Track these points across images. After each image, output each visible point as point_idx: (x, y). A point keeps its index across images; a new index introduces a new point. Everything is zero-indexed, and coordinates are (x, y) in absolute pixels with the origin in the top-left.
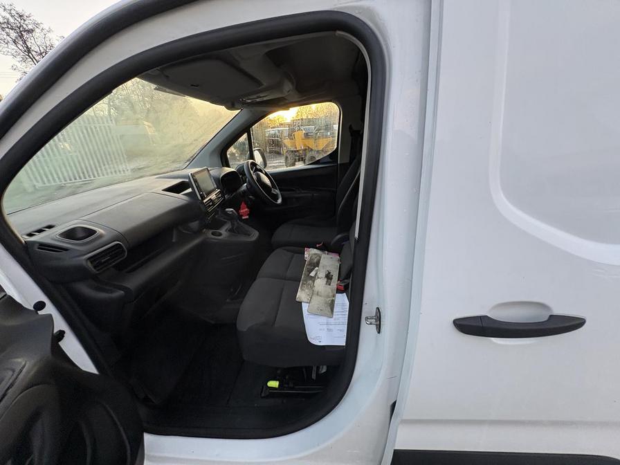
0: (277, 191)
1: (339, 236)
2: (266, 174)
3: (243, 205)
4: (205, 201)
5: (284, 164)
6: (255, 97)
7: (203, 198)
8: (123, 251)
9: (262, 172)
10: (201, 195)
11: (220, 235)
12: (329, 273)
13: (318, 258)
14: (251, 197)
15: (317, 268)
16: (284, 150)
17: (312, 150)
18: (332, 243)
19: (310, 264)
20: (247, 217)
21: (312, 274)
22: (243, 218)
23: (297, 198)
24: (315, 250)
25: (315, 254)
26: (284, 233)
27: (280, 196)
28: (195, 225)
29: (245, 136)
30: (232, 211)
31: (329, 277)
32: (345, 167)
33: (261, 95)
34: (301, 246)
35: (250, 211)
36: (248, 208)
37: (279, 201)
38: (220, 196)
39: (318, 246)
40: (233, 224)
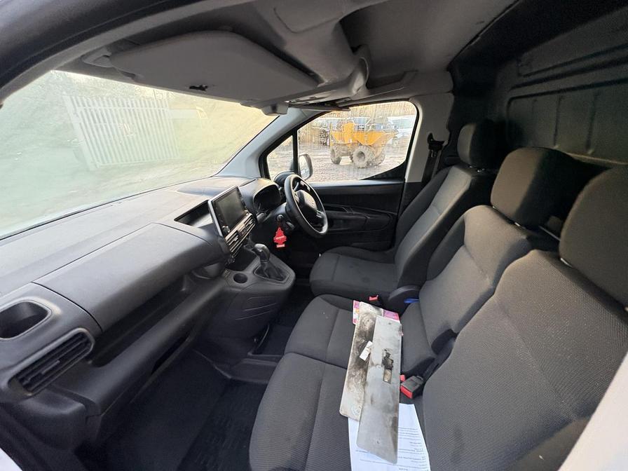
0: (322, 214)
1: (402, 290)
2: (311, 192)
3: (279, 231)
4: (227, 238)
5: (329, 157)
6: (308, 98)
7: (225, 234)
8: (88, 342)
9: (307, 191)
10: (222, 230)
11: (244, 280)
12: (388, 355)
13: (371, 321)
14: (289, 224)
15: (370, 343)
16: (330, 142)
17: (361, 145)
18: (392, 296)
19: (361, 334)
20: (283, 246)
21: (364, 356)
22: (278, 246)
23: (345, 220)
24: (368, 305)
25: (367, 314)
26: (327, 269)
27: (326, 220)
28: (212, 268)
29: (290, 139)
30: (263, 248)
31: (387, 364)
32: (415, 188)
33: (317, 97)
34: (348, 297)
35: (287, 239)
36: (285, 235)
37: (325, 229)
38: (250, 223)
39: (371, 299)
40: (262, 264)
